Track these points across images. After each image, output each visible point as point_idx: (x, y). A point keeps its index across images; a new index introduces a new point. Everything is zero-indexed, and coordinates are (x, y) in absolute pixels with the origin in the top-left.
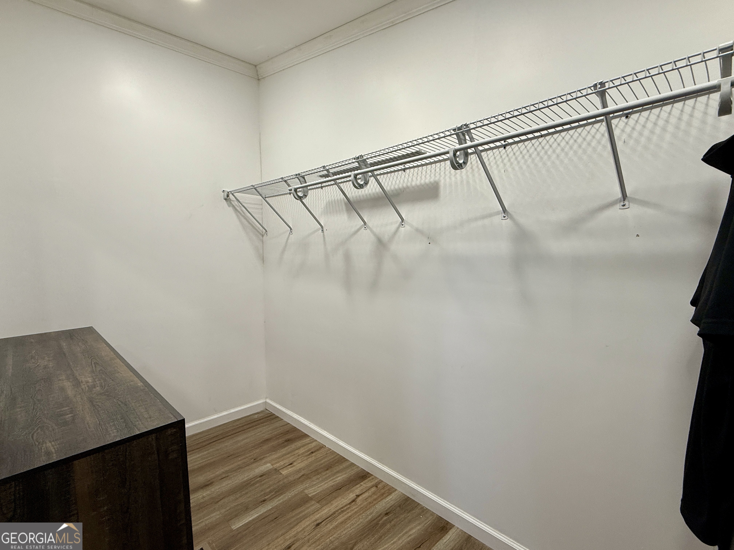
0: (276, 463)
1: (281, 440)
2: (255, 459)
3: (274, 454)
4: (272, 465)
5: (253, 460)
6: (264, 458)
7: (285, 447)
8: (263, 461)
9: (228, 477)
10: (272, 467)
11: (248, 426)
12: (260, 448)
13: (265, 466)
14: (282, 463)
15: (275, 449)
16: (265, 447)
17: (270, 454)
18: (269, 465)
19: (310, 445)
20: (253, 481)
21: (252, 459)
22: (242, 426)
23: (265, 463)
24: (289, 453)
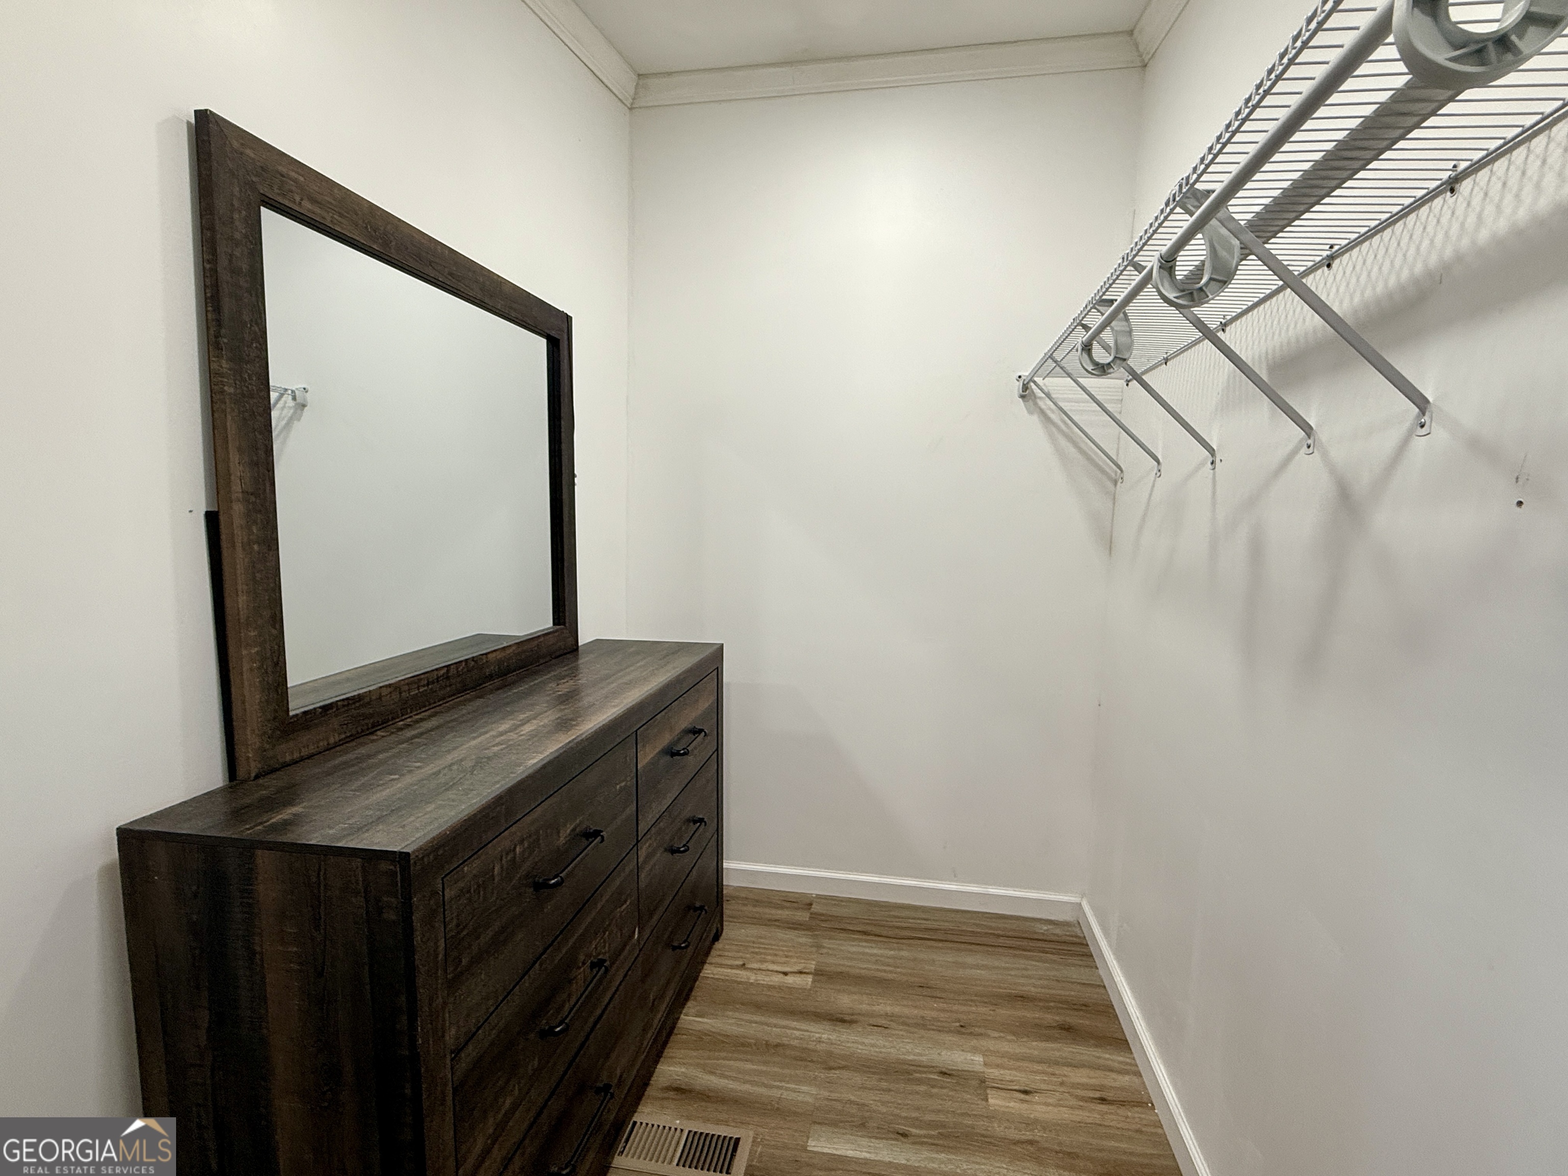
0: (998, 1066)
1: (1050, 1018)
2: (962, 1026)
3: (1010, 1041)
4: (985, 1064)
5: (958, 1024)
6: (981, 1034)
7: (1048, 1039)
8: (974, 1042)
9: (886, 1031)
10: (979, 1068)
11: (1009, 942)
12: (992, 1008)
13: (969, 1056)
14: (1007, 1075)
15: (1022, 1030)
16: (1004, 1013)
17: (1002, 1035)
18: (979, 1059)
19: (1114, 1075)
20: (920, 1072)
21: (959, 1021)
22: (999, 936)
23: (975, 1050)
24: (1041, 1062)
